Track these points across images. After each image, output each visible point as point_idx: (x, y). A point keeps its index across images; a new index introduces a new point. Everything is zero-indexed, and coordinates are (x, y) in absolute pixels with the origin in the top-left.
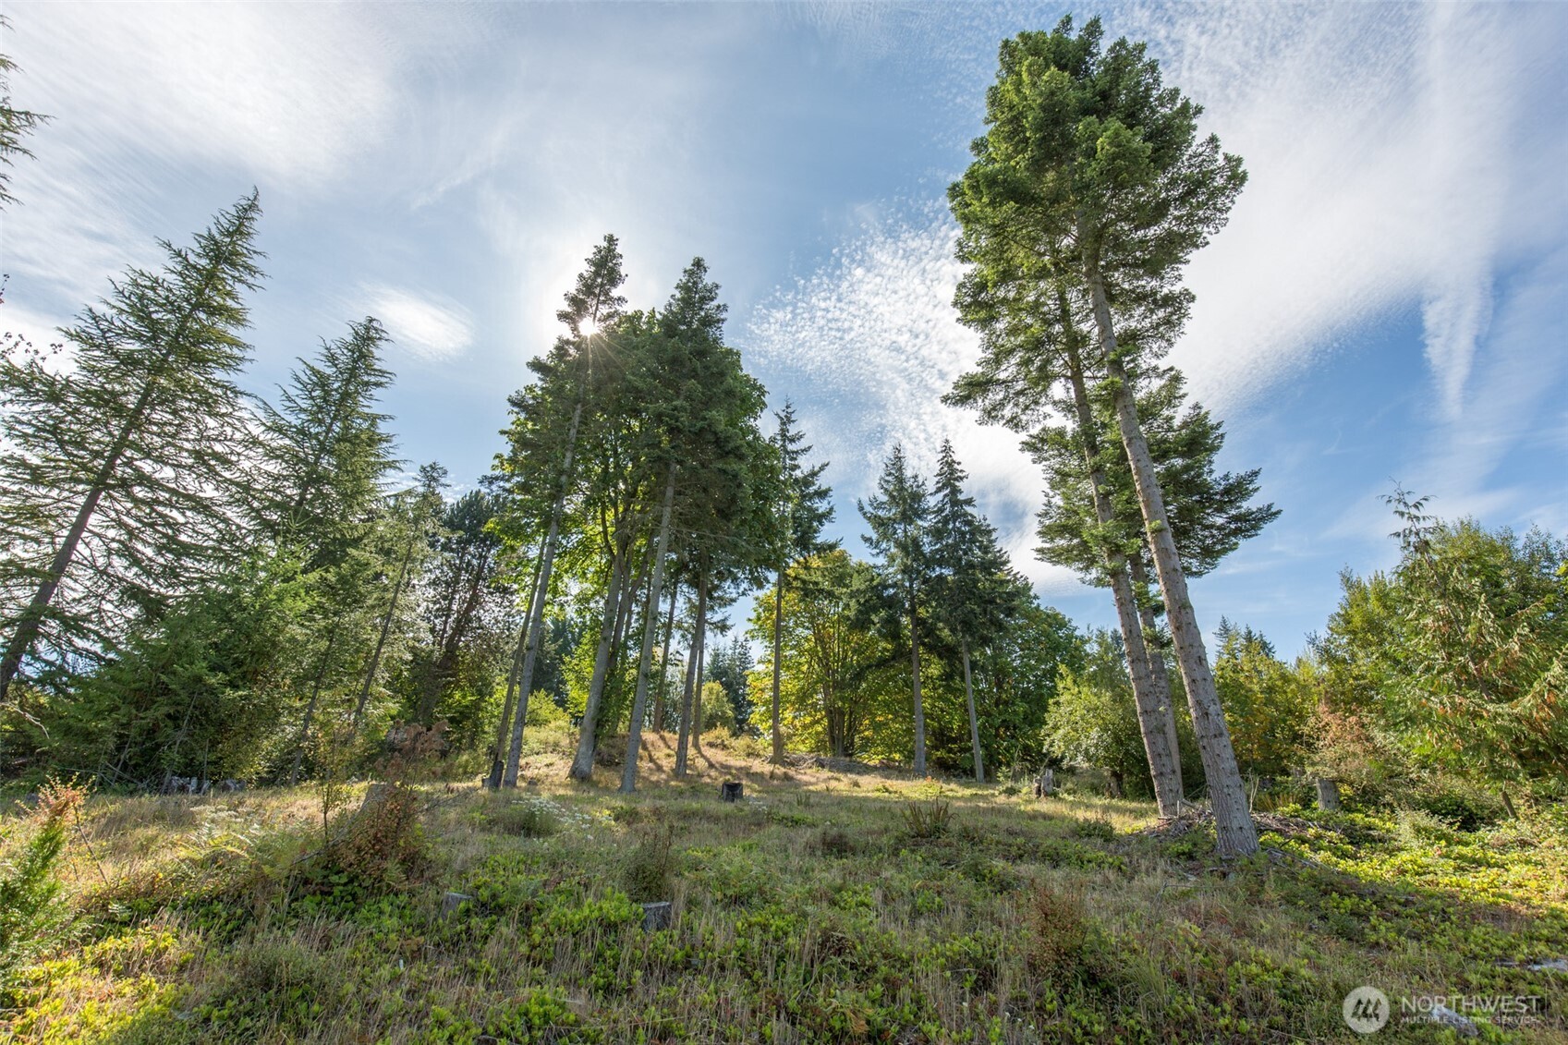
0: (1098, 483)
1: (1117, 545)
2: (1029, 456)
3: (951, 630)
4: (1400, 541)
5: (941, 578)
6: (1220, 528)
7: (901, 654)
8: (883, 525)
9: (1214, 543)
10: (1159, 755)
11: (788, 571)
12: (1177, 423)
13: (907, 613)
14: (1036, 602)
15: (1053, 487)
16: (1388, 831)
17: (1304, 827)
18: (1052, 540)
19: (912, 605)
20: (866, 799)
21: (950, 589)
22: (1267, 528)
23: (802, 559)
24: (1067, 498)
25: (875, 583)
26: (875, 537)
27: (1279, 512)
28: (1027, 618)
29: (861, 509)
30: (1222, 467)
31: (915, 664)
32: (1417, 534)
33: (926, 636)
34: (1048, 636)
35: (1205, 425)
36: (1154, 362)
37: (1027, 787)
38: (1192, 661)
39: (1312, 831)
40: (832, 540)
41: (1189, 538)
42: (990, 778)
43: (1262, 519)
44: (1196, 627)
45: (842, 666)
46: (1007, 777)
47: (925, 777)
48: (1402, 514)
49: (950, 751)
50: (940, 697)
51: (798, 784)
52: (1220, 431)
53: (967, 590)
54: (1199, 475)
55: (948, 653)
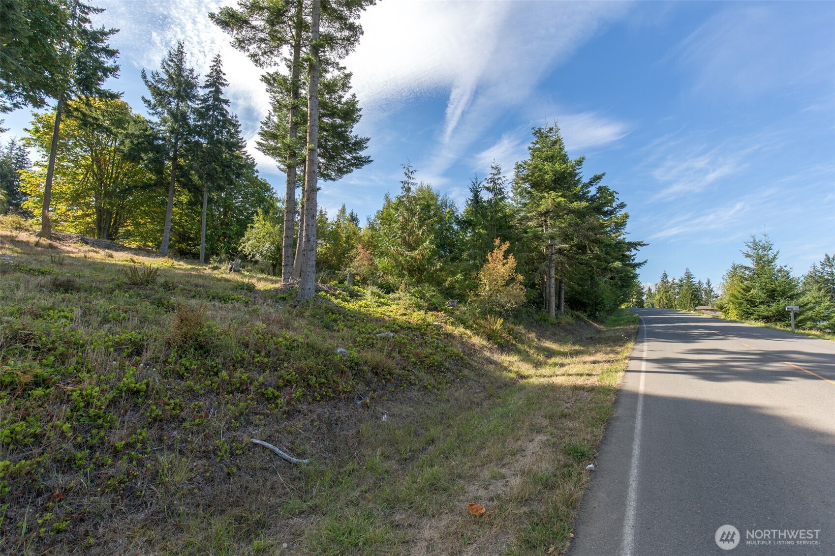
0: (293, 115)
1: (295, 153)
2: (264, 86)
3: (199, 177)
4: (402, 185)
5: (197, 143)
6: (348, 161)
7: (161, 183)
8: (160, 95)
9: (344, 167)
10: (288, 257)
11: (69, 102)
12: (343, 100)
13: (170, 159)
14: (256, 174)
15: (275, 111)
16: (364, 293)
17: (336, 290)
18: (266, 140)
19: (175, 155)
20: (116, 265)
21: (203, 152)
22: (366, 166)
23: (83, 97)
24: (281, 119)
25: (148, 133)
26: (153, 101)
27: (372, 161)
28: (249, 181)
29: (144, 77)
30: (356, 131)
31: (171, 192)
32: (408, 184)
33: (182, 177)
34: (259, 194)
35: (354, 107)
36: (338, 60)
37: (225, 266)
38: (310, 216)
39: (338, 292)
40: (114, 91)
41: (334, 161)
42: (207, 261)
43: (365, 162)
44: (316, 201)
45: (114, 183)
46: (215, 261)
47: (164, 256)
48: (406, 174)
49: (188, 245)
50: (186, 214)
51: (60, 252)
52: (360, 113)
53: (213, 155)
54: (346, 132)
55: (195, 190)
